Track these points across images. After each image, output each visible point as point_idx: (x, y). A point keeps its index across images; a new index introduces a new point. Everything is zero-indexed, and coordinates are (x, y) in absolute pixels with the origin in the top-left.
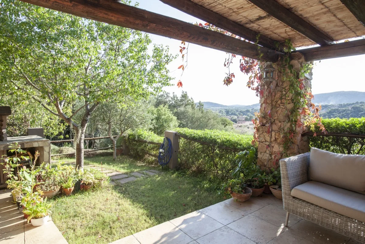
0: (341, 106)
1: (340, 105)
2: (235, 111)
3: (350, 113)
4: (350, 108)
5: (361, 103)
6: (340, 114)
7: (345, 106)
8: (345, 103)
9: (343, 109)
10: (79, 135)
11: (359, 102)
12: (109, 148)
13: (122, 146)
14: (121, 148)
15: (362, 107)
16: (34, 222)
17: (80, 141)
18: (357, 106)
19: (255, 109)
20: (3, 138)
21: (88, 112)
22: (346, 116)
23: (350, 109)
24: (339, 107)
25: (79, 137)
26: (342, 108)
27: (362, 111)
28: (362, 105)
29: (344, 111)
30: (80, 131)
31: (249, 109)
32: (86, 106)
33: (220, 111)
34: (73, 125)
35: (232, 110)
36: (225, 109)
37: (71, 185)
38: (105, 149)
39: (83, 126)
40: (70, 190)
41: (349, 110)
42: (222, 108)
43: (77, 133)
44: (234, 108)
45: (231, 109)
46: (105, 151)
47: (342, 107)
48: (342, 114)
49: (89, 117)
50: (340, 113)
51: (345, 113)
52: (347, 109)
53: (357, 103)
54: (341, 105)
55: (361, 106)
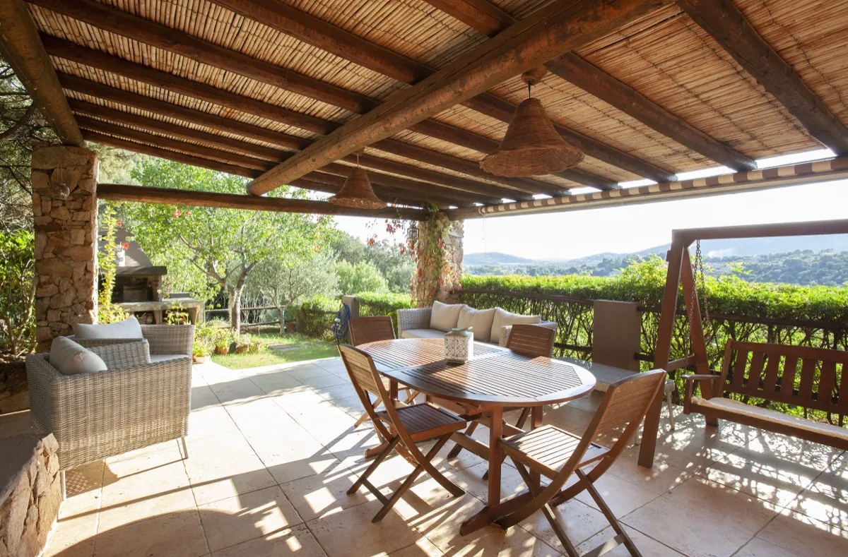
0: (764, 259)
1: (762, 257)
2: (547, 269)
3: (781, 273)
4: (780, 263)
5: (806, 252)
6: (760, 276)
7: (772, 258)
8: (773, 254)
9: (768, 264)
10: (235, 297)
11: (802, 250)
12: (278, 322)
13: (295, 320)
14: (294, 322)
15: (806, 260)
16: (198, 359)
17: (235, 306)
18: (795, 258)
19: (587, 265)
20: (159, 298)
21: (245, 273)
22: (772, 278)
23: (781, 265)
24: (760, 261)
25: (234, 300)
26: (764, 264)
27: (806, 269)
28: (806, 257)
29: (769, 268)
30: (236, 294)
31: (575, 267)
32: (243, 265)
33: (517, 271)
34: (229, 287)
35: (541, 269)
36: (527, 268)
37: (226, 345)
38: (271, 324)
39: (239, 287)
40: (226, 350)
41: (777, 267)
42: (522, 264)
43: (233, 295)
44: (546, 264)
45: (541, 266)
46: (272, 326)
47: (766, 261)
48: (763, 275)
49: (246, 278)
50: (760, 273)
51: (771, 273)
52: (774, 264)
53: (798, 252)
54: (765, 257)
55: (803, 258)
